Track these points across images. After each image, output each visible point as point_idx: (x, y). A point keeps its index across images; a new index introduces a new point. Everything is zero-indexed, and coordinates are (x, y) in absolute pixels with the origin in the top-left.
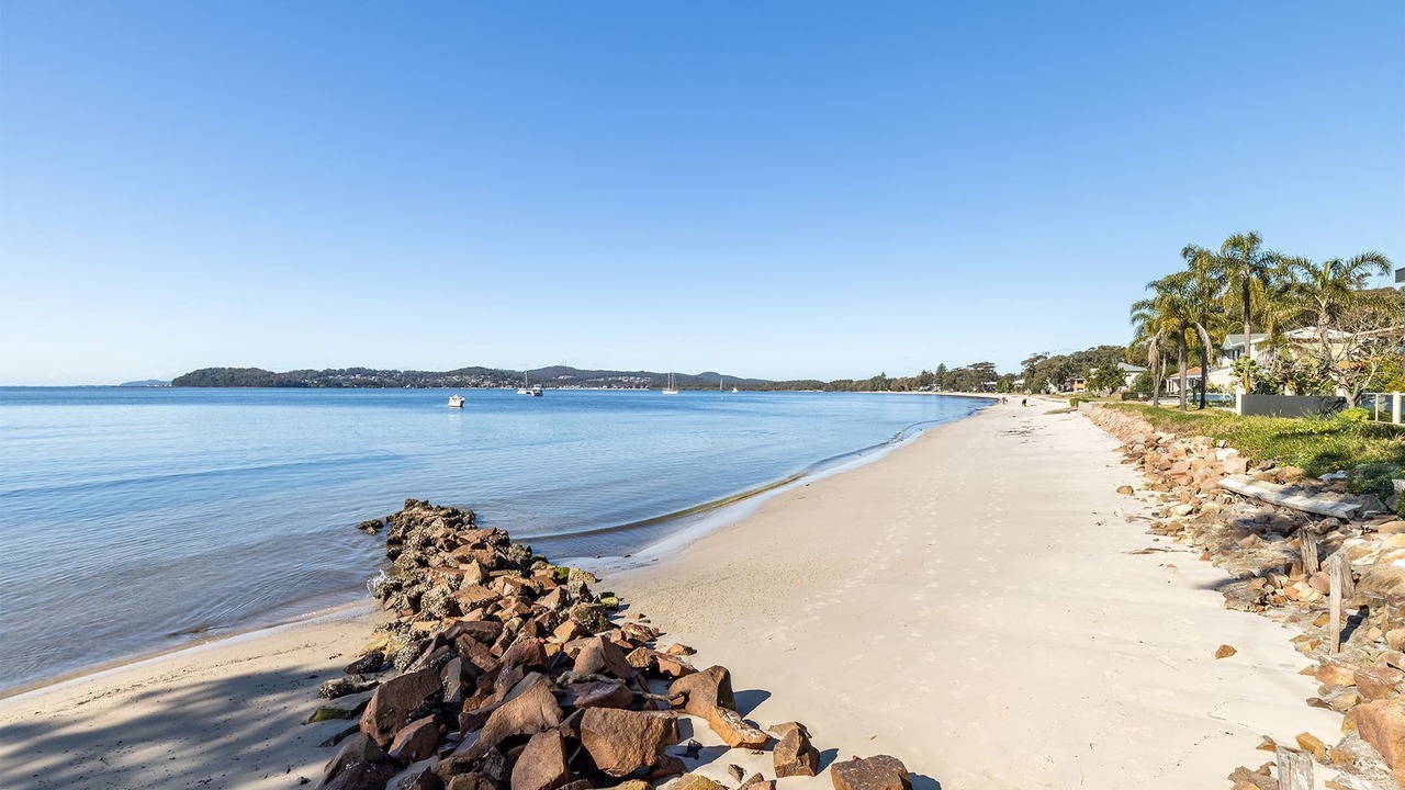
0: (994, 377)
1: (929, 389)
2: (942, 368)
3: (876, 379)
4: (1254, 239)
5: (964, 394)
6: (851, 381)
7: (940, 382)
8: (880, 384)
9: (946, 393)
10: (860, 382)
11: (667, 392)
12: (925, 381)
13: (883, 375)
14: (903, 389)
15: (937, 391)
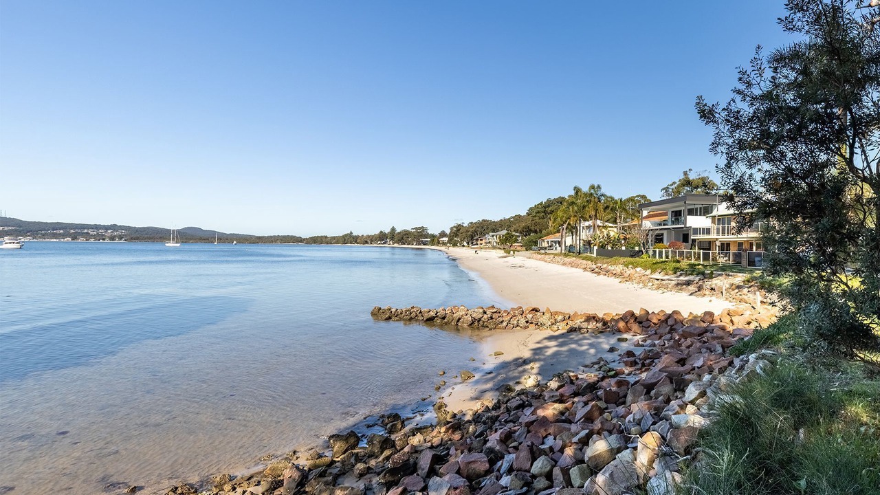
0: (427, 236)
1: (384, 243)
2: (393, 229)
3: (346, 235)
4: (599, 187)
5: (409, 246)
6: (326, 237)
7: (392, 239)
8: (349, 239)
9: (396, 245)
10: (334, 238)
11: (170, 245)
12: (382, 237)
13: (351, 233)
14: (366, 242)
15: (390, 244)
